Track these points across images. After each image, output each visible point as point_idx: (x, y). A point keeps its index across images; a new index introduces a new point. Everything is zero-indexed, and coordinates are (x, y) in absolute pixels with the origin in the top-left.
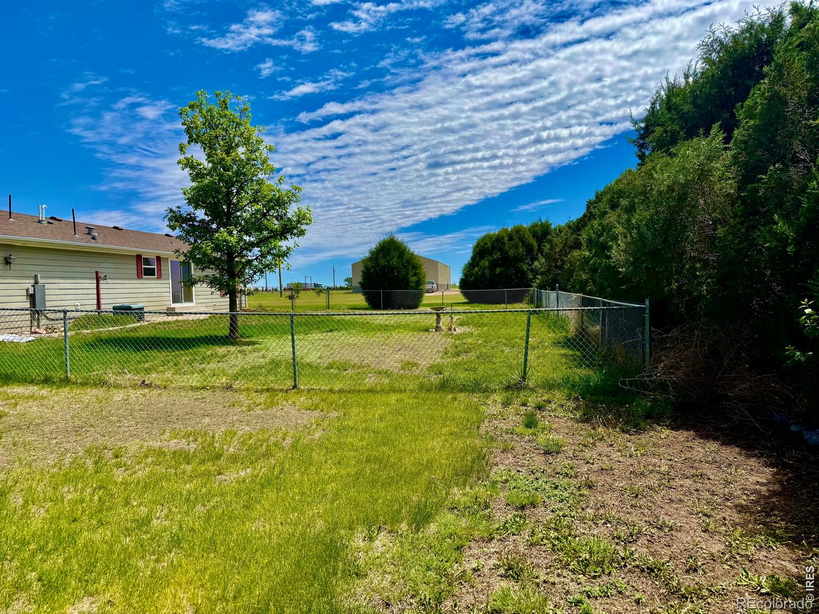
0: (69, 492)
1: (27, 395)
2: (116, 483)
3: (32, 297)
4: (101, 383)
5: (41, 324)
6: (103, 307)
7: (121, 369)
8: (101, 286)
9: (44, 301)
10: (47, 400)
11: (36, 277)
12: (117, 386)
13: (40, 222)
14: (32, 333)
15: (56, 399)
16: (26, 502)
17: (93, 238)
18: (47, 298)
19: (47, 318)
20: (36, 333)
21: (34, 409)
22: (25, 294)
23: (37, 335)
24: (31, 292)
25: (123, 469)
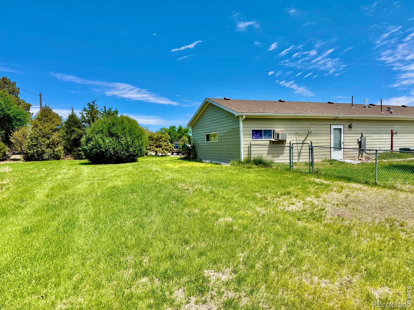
0: (378, 236)
1: (358, 188)
2: (402, 239)
3: (360, 143)
4: (393, 188)
5: (363, 156)
6: (394, 148)
7: (404, 181)
8: (394, 137)
9: (365, 145)
10: (366, 192)
11: (362, 133)
12: (402, 190)
13: (365, 107)
14: (359, 160)
15: (371, 192)
16: (359, 235)
17: (391, 113)
18: (367, 143)
19: (366, 153)
20: (361, 160)
21: (361, 195)
22: (357, 141)
23: (361, 161)
24: (360, 140)
25: (405, 233)
